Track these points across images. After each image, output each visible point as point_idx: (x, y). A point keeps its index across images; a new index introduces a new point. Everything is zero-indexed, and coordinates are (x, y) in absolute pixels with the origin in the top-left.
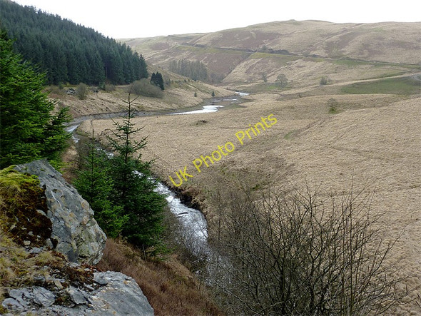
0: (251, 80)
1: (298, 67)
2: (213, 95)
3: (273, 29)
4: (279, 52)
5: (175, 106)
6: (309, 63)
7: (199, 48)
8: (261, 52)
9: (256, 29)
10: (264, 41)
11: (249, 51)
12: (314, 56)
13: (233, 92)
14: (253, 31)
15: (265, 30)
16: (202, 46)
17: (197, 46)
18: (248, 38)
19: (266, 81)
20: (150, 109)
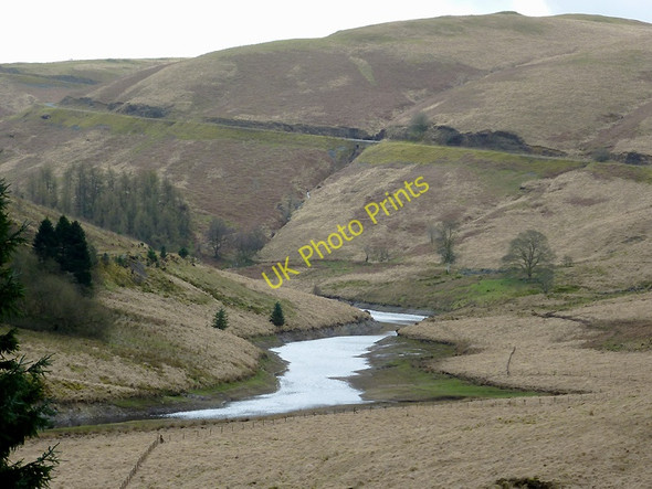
0: (381, 256)
1: (577, 202)
2: (277, 318)
3: (438, 49)
4: (485, 139)
5: (176, 377)
6: (617, 188)
7: (140, 120)
8: (405, 137)
9: (370, 47)
10: (410, 95)
11: (354, 133)
12: (634, 158)
13: (346, 307)
14: (361, 55)
15: (411, 50)
16: (156, 113)
17: (132, 109)
18: (342, 81)
19: (449, 258)
20: (73, 394)
